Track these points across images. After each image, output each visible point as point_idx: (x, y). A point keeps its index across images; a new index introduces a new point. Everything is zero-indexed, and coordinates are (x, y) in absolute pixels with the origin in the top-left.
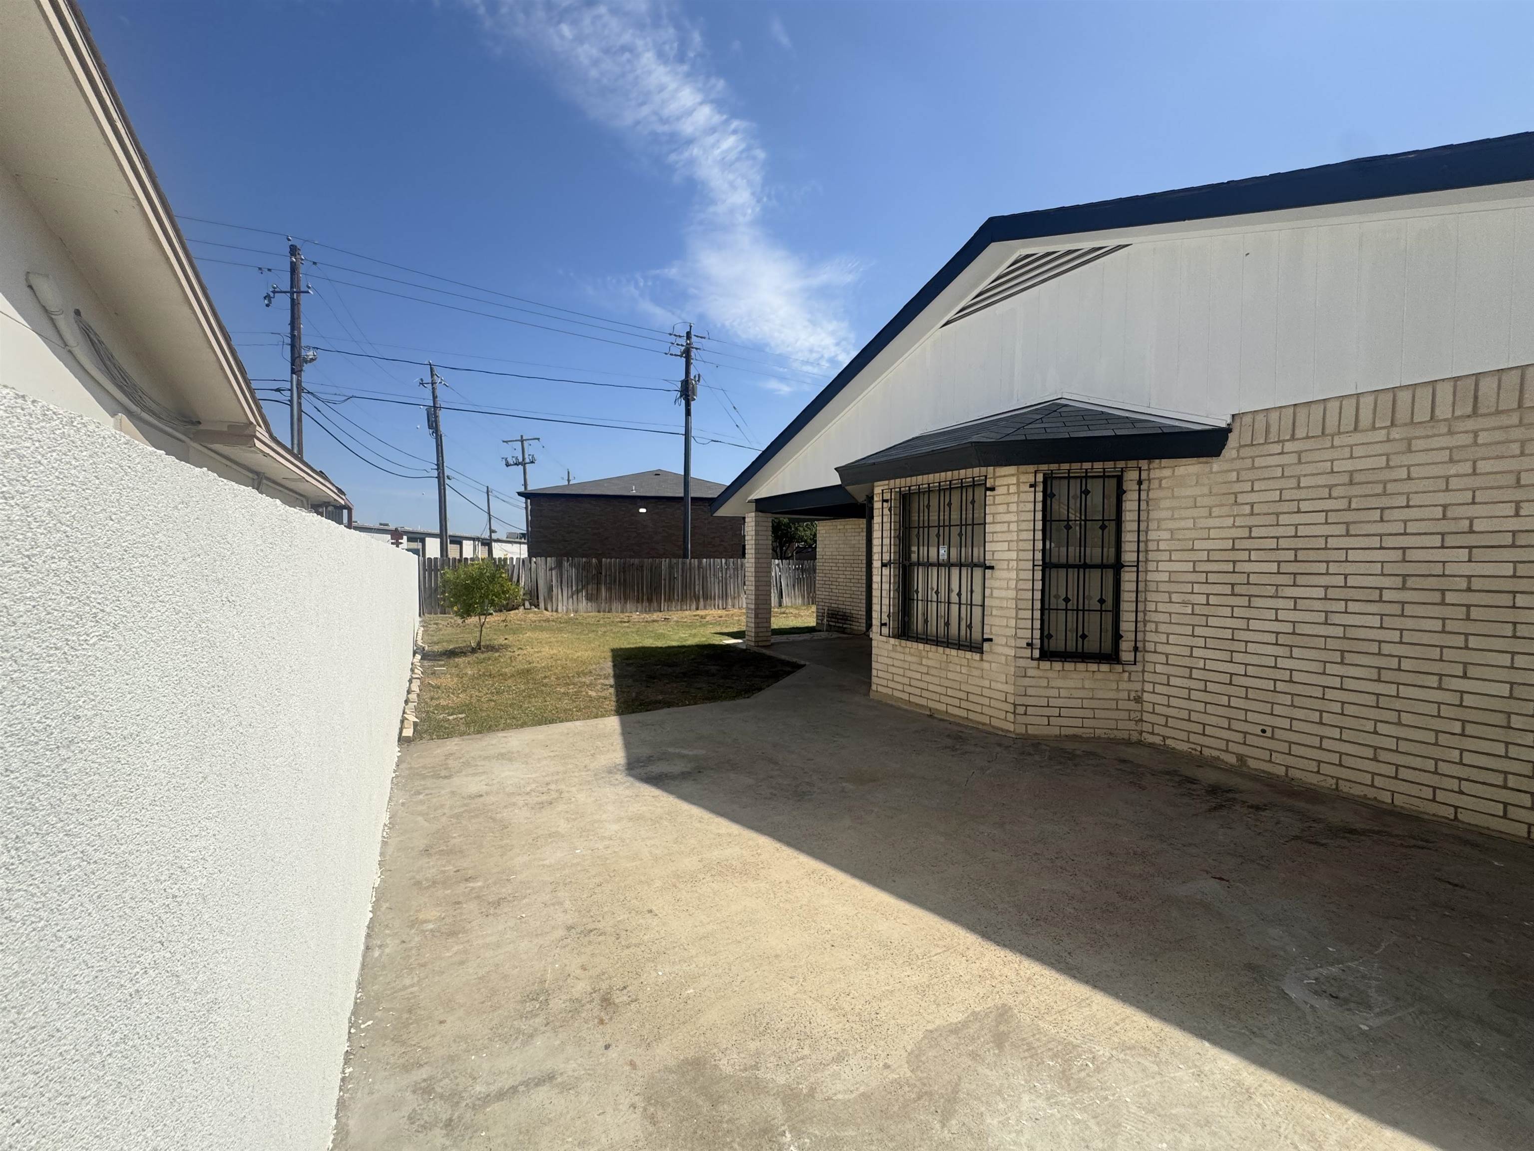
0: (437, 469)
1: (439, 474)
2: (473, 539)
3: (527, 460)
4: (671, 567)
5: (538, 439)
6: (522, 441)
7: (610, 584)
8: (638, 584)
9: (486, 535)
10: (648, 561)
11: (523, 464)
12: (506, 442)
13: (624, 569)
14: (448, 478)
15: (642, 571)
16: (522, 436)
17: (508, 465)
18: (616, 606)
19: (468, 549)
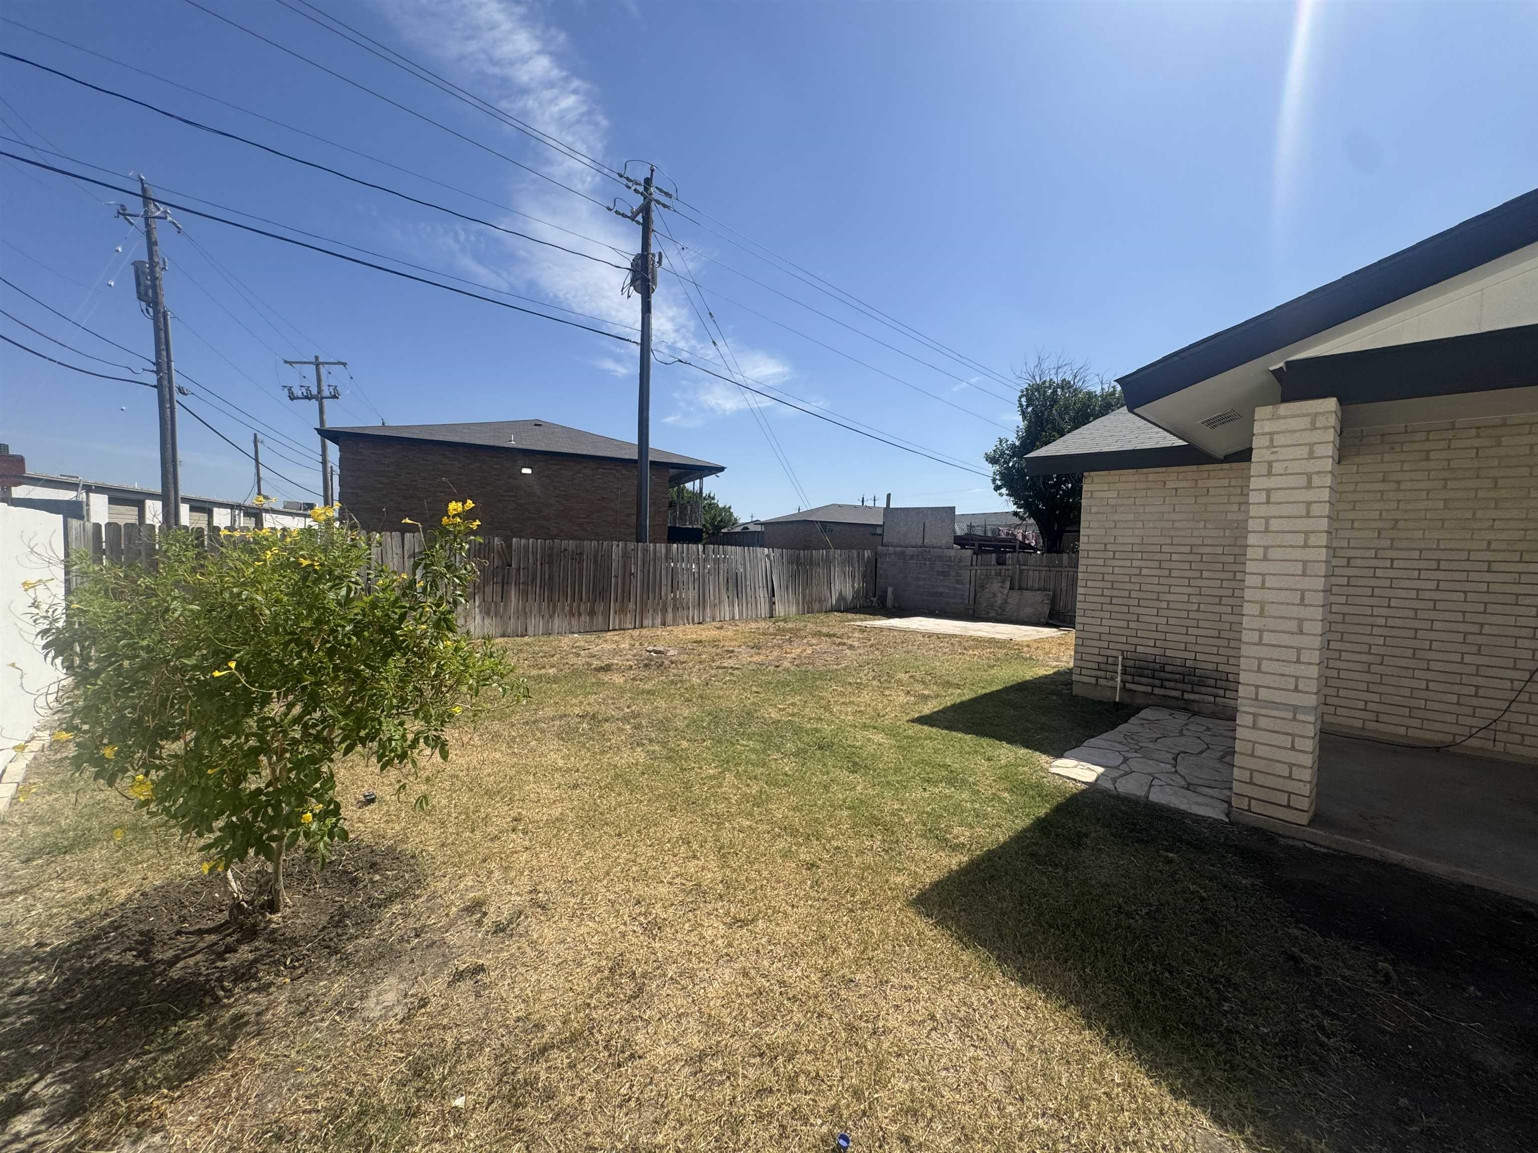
0: (157, 372)
1: (160, 380)
2: (232, 507)
3: (326, 393)
4: (625, 555)
5: (344, 364)
6: (318, 364)
7: (526, 583)
8: (573, 585)
9: (253, 501)
10: (590, 545)
11: (320, 398)
12: (290, 363)
13: (550, 558)
14: (181, 390)
15: (581, 561)
16: (317, 358)
17: (292, 397)
18: (535, 623)
19: (221, 517)
